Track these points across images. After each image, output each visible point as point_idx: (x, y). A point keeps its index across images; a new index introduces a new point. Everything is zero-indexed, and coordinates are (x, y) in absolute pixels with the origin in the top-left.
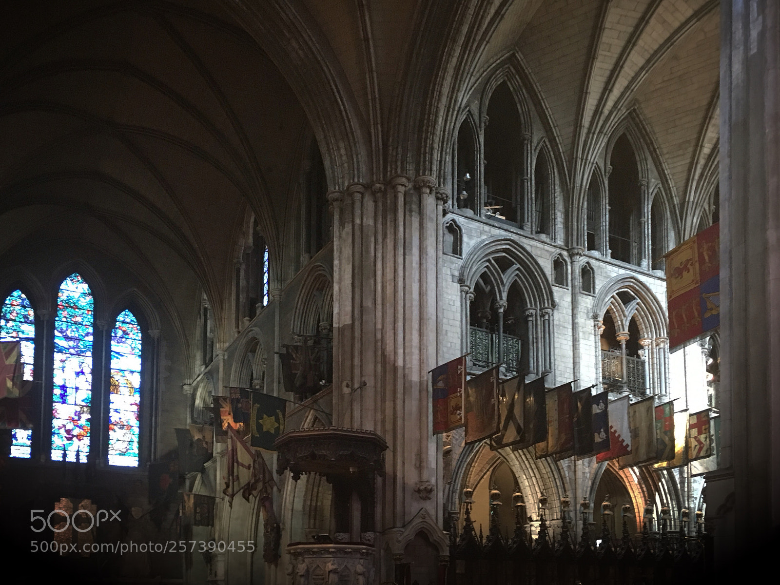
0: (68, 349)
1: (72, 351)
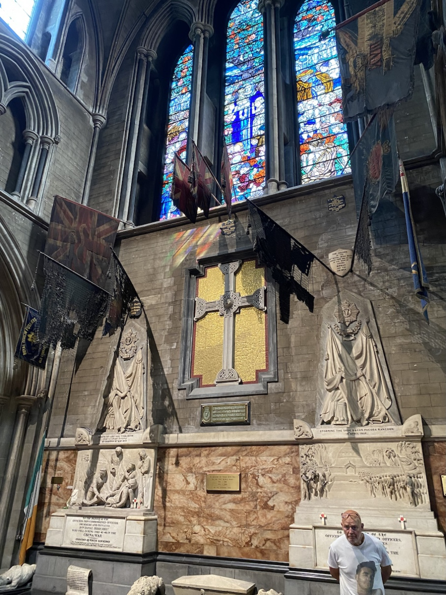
0: (242, 75)
1: (246, 75)
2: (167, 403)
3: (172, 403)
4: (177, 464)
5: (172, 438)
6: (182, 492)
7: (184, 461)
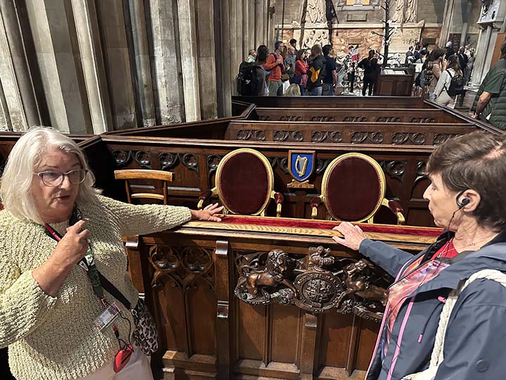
2: (332, 12)
3: (335, 12)
4: (337, 35)
5: (335, 26)
6: (339, 45)
7: (339, 34)
